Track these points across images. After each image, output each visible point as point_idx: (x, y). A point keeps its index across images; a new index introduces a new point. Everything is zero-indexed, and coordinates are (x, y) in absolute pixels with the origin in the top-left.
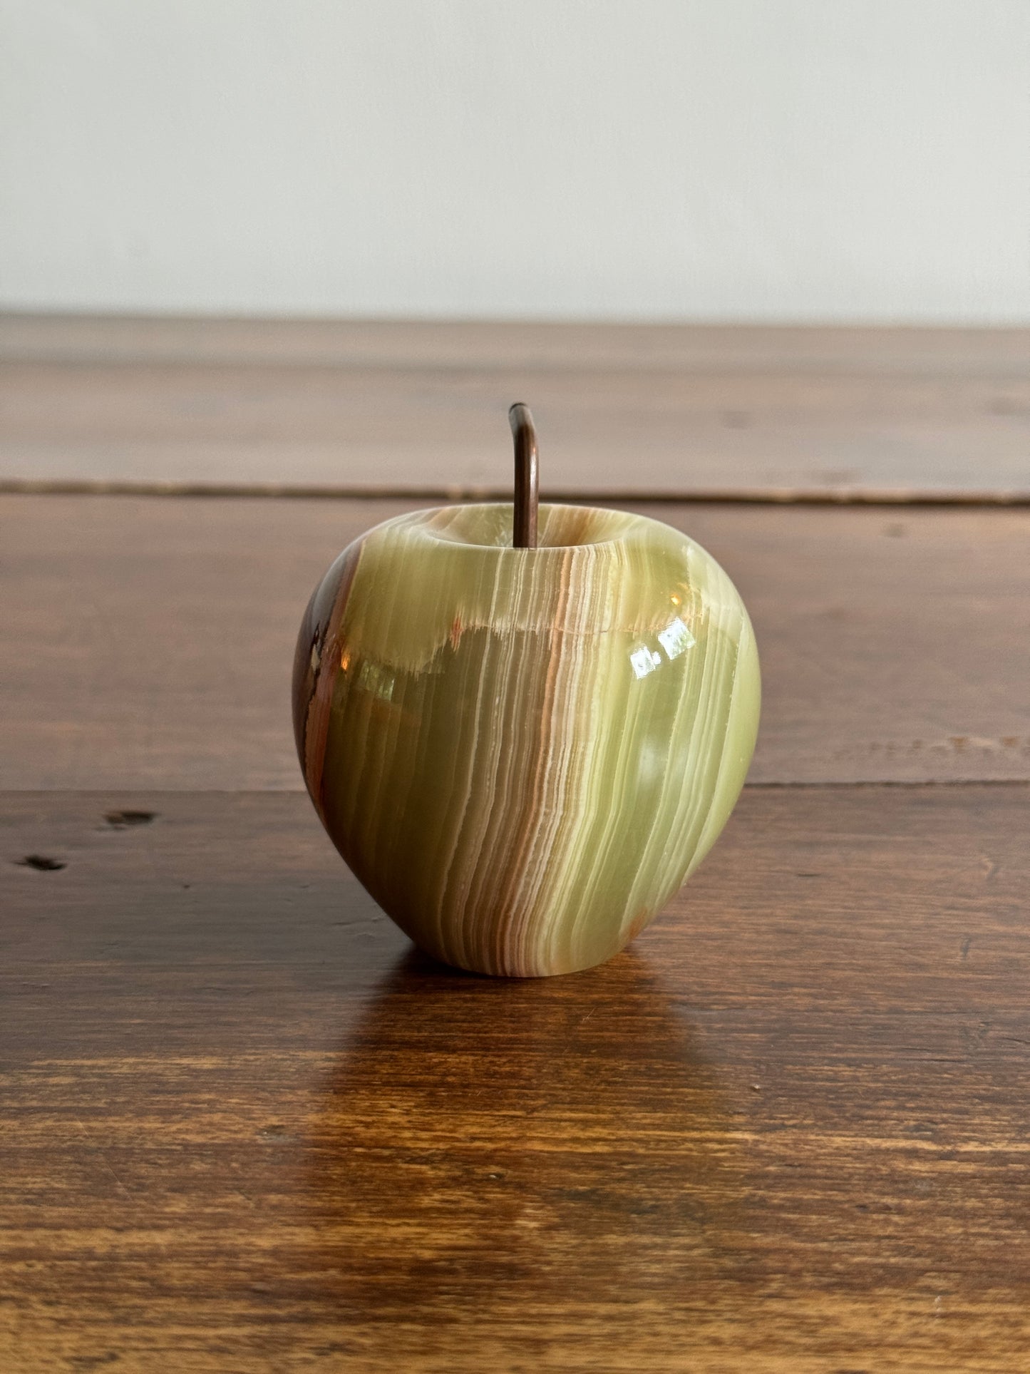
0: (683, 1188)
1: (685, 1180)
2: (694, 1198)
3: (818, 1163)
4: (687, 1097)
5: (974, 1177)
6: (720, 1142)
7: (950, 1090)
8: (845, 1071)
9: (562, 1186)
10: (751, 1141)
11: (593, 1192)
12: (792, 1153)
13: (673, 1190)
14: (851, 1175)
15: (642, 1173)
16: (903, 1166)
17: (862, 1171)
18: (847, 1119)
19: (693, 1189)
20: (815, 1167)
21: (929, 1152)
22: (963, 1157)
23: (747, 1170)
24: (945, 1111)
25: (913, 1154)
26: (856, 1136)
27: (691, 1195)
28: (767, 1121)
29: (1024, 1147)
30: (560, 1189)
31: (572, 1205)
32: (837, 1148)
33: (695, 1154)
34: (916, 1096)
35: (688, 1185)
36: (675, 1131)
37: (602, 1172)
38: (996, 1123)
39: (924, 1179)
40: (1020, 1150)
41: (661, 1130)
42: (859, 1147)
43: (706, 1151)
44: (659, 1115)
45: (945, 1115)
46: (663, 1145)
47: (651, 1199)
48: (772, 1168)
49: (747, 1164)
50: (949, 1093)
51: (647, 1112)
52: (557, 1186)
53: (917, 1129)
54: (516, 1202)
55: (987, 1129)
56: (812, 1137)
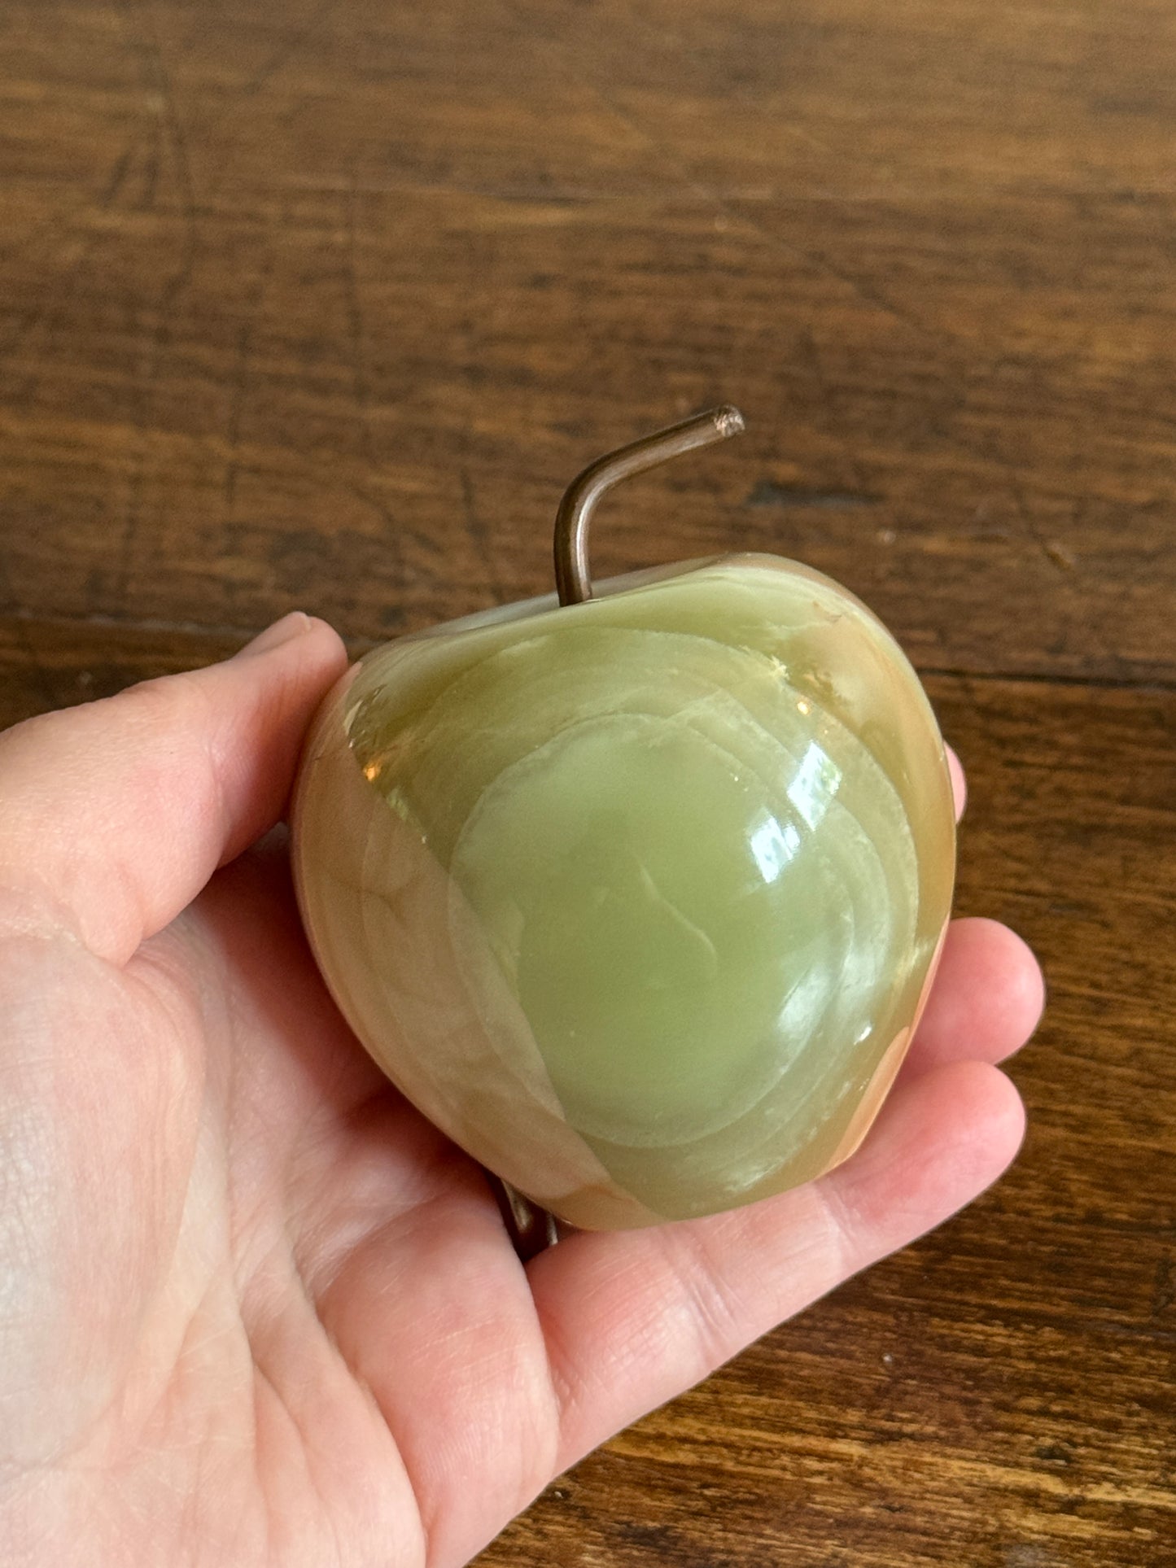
0: (761, 1536)
1: (767, 1521)
2: (769, 1554)
3: (920, 1505)
4: (802, 1369)
5: (1089, 1545)
6: (823, 1457)
7: (1110, 1383)
8: (999, 1335)
9: (631, 1518)
10: (856, 1458)
11: (663, 1532)
12: (896, 1484)
13: (750, 1539)
14: (953, 1529)
15: (723, 1505)
16: (1014, 1519)
17: (966, 1524)
18: (976, 1427)
19: (774, 1538)
20: (914, 1512)
21: (1054, 1498)
22: (1087, 1509)
23: (838, 1510)
24: (1092, 1423)
25: (1032, 1499)
26: (977, 1460)
27: (767, 1548)
28: (883, 1423)
29: (1164, 1499)
30: (628, 1524)
31: (635, 1553)
32: (950, 1481)
33: (788, 1476)
34: (1065, 1391)
35: (769, 1531)
36: (774, 1432)
37: (680, 1498)
38: (1146, 1451)
39: (1031, 1544)
40: (1157, 1503)
41: (760, 1429)
42: (975, 1481)
43: (802, 1472)
44: (764, 1400)
45: (1091, 1431)
46: (756, 1457)
47: (722, 1551)
48: (868, 1510)
49: (843, 1500)
50: (1106, 1389)
51: (751, 1393)
52: (625, 1518)
53: (1051, 1454)
54: (576, 1541)
55: (1132, 1460)
56: (928, 1458)
